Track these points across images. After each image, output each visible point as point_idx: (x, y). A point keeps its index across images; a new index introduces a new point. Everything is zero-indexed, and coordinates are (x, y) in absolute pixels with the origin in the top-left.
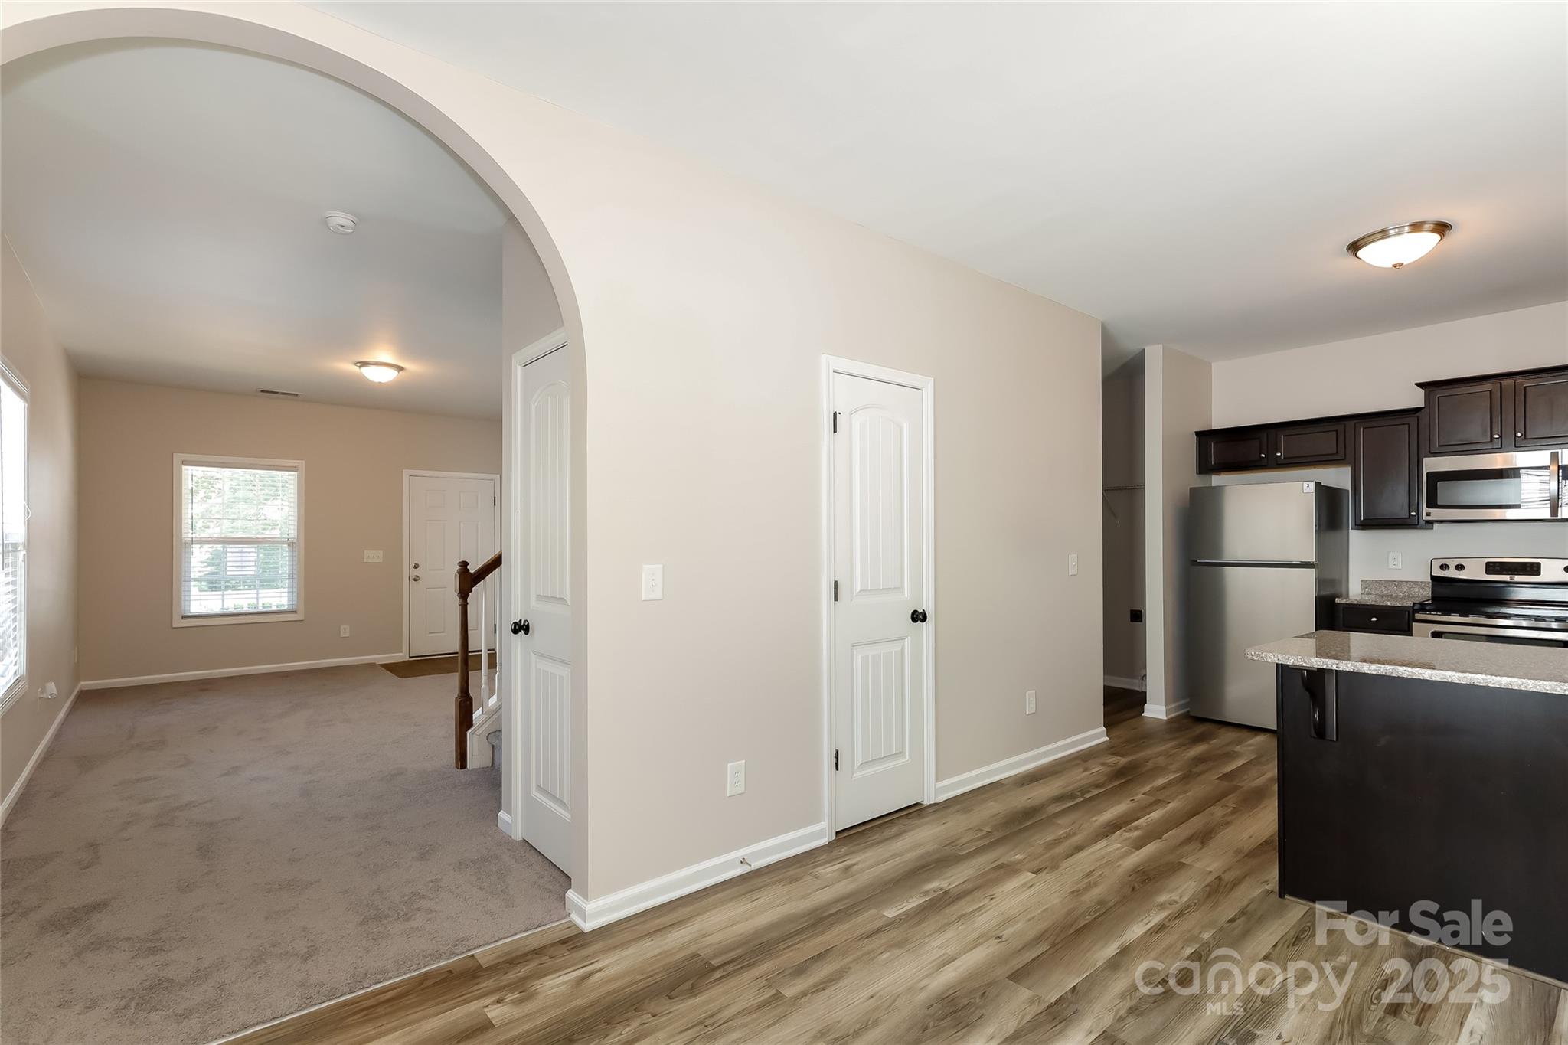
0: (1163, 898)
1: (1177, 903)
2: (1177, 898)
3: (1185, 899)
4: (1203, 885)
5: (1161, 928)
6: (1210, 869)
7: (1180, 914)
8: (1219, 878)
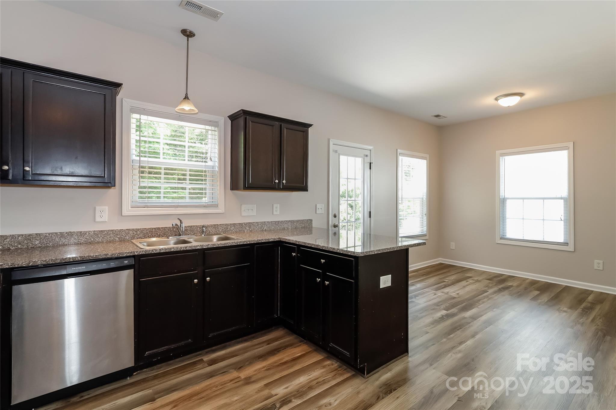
0: (459, 355)
1: (453, 353)
2: (453, 355)
3: (450, 355)
4: (440, 361)
5: (461, 343)
6: (434, 371)
7: (453, 348)
8: (431, 365)
